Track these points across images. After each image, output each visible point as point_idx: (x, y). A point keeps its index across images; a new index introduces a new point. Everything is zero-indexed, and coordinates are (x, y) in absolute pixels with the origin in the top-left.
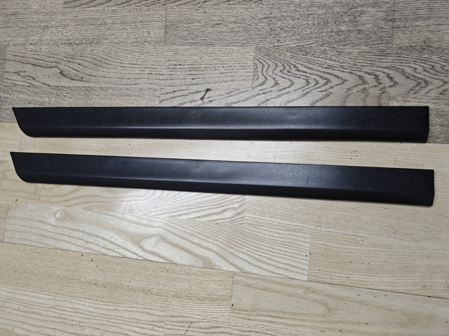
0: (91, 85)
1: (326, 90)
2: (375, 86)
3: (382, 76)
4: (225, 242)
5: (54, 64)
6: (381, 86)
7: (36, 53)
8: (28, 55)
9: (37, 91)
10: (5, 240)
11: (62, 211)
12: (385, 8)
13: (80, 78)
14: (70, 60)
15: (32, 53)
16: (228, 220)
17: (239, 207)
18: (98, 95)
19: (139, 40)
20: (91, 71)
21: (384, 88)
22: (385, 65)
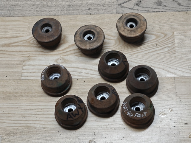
4: (166, 63)
10: (22, 78)
11: (61, 59)
16: (166, 53)
17: (171, 46)
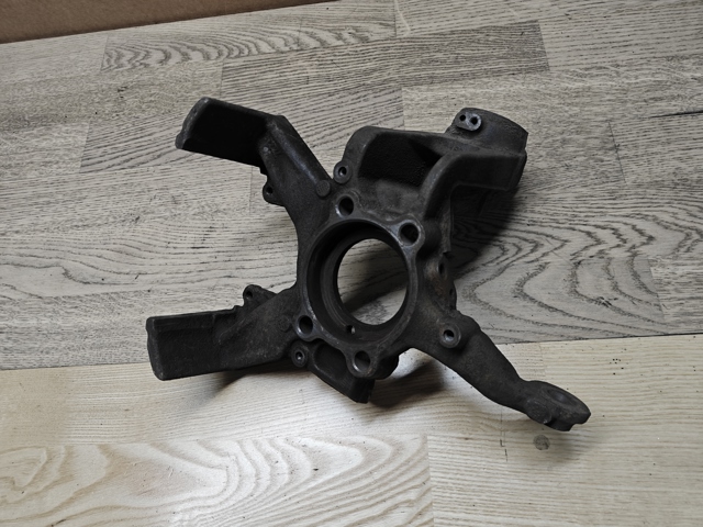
0: (119, 289)
1: (537, 260)
2: (618, 246)
3: (623, 229)
5: (55, 260)
6: (628, 245)
7: (23, 246)
8: (9, 251)
9: (17, 309)
12: (597, 132)
13: (100, 280)
14: (84, 251)
15: (16, 246)
17: (419, 499)
18: (131, 306)
19: (207, 209)
20: (121, 266)
21: (634, 247)
22: (624, 212)
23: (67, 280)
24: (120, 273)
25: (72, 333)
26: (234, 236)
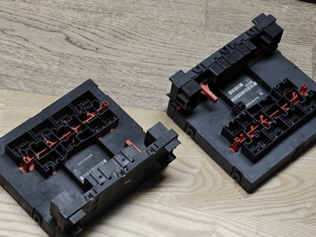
0: (110, 58)
5: (57, 28)
7: (31, 13)
8: (19, 13)
9: (31, 54)
13: (95, 49)
14: (81, 27)
15: (25, 11)
18: (119, 70)
19: (174, 20)
20: (110, 43)
23: (69, 43)
24: (109, 48)
25: (75, 79)
26: (193, 42)
